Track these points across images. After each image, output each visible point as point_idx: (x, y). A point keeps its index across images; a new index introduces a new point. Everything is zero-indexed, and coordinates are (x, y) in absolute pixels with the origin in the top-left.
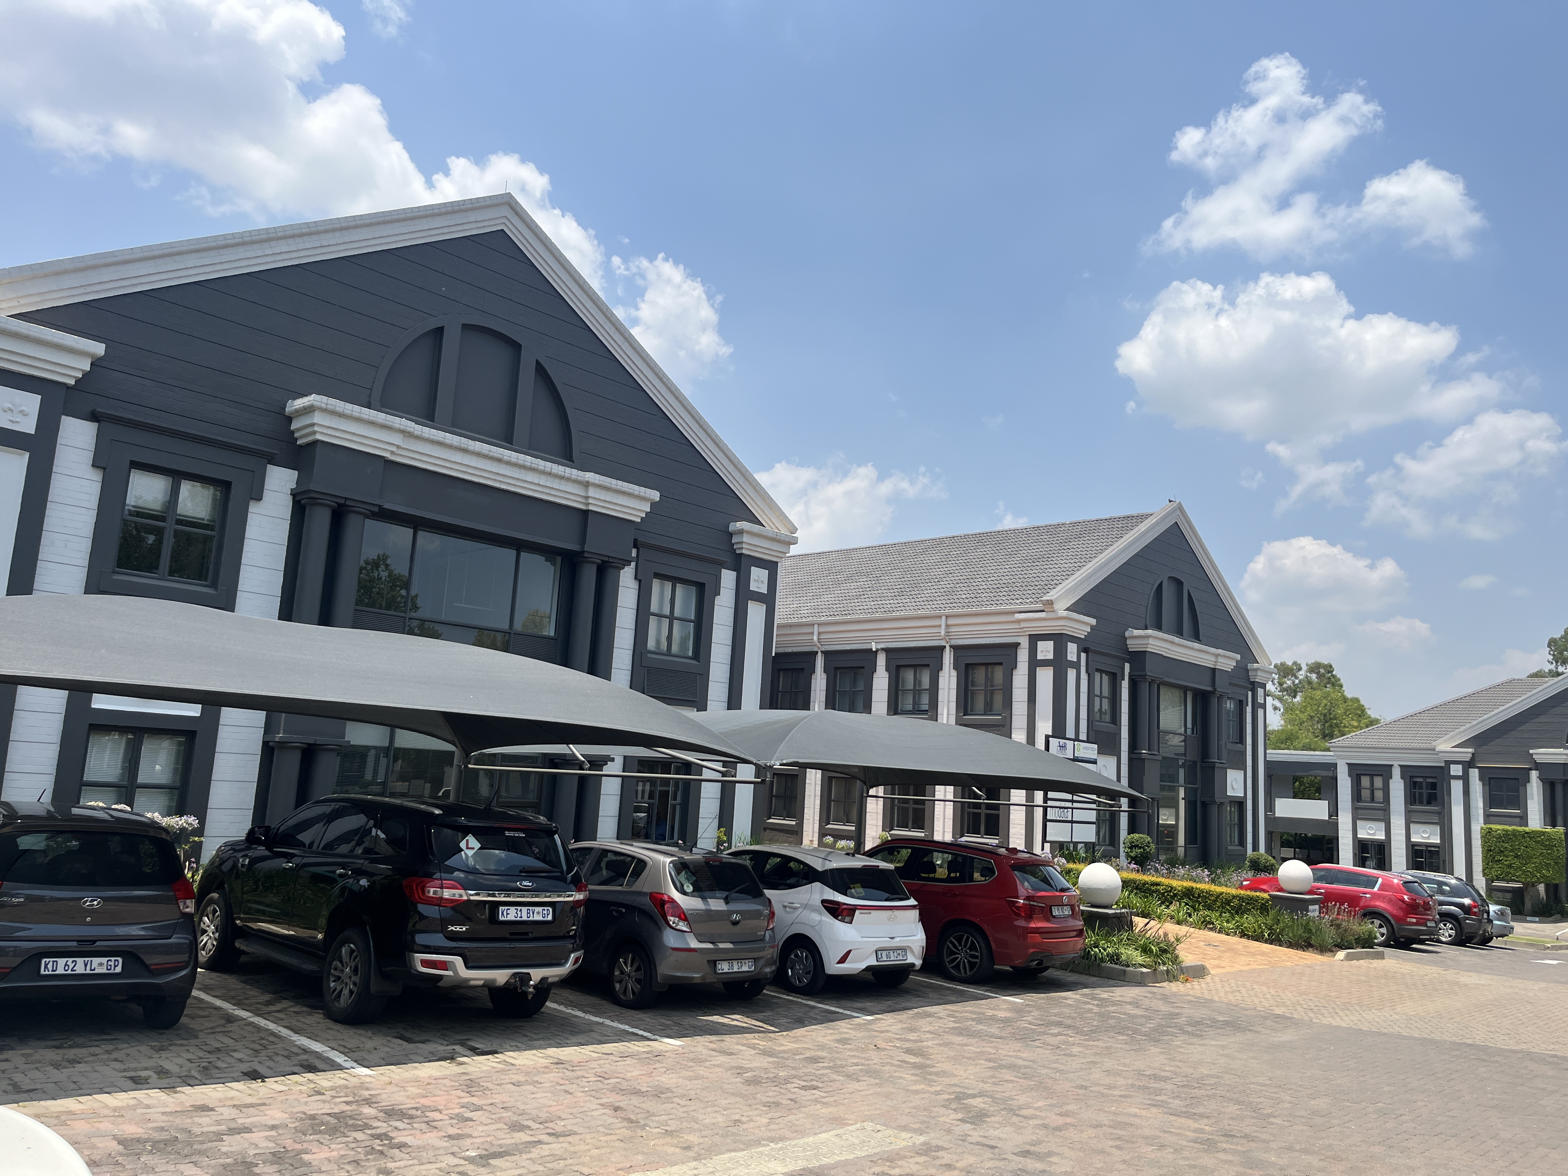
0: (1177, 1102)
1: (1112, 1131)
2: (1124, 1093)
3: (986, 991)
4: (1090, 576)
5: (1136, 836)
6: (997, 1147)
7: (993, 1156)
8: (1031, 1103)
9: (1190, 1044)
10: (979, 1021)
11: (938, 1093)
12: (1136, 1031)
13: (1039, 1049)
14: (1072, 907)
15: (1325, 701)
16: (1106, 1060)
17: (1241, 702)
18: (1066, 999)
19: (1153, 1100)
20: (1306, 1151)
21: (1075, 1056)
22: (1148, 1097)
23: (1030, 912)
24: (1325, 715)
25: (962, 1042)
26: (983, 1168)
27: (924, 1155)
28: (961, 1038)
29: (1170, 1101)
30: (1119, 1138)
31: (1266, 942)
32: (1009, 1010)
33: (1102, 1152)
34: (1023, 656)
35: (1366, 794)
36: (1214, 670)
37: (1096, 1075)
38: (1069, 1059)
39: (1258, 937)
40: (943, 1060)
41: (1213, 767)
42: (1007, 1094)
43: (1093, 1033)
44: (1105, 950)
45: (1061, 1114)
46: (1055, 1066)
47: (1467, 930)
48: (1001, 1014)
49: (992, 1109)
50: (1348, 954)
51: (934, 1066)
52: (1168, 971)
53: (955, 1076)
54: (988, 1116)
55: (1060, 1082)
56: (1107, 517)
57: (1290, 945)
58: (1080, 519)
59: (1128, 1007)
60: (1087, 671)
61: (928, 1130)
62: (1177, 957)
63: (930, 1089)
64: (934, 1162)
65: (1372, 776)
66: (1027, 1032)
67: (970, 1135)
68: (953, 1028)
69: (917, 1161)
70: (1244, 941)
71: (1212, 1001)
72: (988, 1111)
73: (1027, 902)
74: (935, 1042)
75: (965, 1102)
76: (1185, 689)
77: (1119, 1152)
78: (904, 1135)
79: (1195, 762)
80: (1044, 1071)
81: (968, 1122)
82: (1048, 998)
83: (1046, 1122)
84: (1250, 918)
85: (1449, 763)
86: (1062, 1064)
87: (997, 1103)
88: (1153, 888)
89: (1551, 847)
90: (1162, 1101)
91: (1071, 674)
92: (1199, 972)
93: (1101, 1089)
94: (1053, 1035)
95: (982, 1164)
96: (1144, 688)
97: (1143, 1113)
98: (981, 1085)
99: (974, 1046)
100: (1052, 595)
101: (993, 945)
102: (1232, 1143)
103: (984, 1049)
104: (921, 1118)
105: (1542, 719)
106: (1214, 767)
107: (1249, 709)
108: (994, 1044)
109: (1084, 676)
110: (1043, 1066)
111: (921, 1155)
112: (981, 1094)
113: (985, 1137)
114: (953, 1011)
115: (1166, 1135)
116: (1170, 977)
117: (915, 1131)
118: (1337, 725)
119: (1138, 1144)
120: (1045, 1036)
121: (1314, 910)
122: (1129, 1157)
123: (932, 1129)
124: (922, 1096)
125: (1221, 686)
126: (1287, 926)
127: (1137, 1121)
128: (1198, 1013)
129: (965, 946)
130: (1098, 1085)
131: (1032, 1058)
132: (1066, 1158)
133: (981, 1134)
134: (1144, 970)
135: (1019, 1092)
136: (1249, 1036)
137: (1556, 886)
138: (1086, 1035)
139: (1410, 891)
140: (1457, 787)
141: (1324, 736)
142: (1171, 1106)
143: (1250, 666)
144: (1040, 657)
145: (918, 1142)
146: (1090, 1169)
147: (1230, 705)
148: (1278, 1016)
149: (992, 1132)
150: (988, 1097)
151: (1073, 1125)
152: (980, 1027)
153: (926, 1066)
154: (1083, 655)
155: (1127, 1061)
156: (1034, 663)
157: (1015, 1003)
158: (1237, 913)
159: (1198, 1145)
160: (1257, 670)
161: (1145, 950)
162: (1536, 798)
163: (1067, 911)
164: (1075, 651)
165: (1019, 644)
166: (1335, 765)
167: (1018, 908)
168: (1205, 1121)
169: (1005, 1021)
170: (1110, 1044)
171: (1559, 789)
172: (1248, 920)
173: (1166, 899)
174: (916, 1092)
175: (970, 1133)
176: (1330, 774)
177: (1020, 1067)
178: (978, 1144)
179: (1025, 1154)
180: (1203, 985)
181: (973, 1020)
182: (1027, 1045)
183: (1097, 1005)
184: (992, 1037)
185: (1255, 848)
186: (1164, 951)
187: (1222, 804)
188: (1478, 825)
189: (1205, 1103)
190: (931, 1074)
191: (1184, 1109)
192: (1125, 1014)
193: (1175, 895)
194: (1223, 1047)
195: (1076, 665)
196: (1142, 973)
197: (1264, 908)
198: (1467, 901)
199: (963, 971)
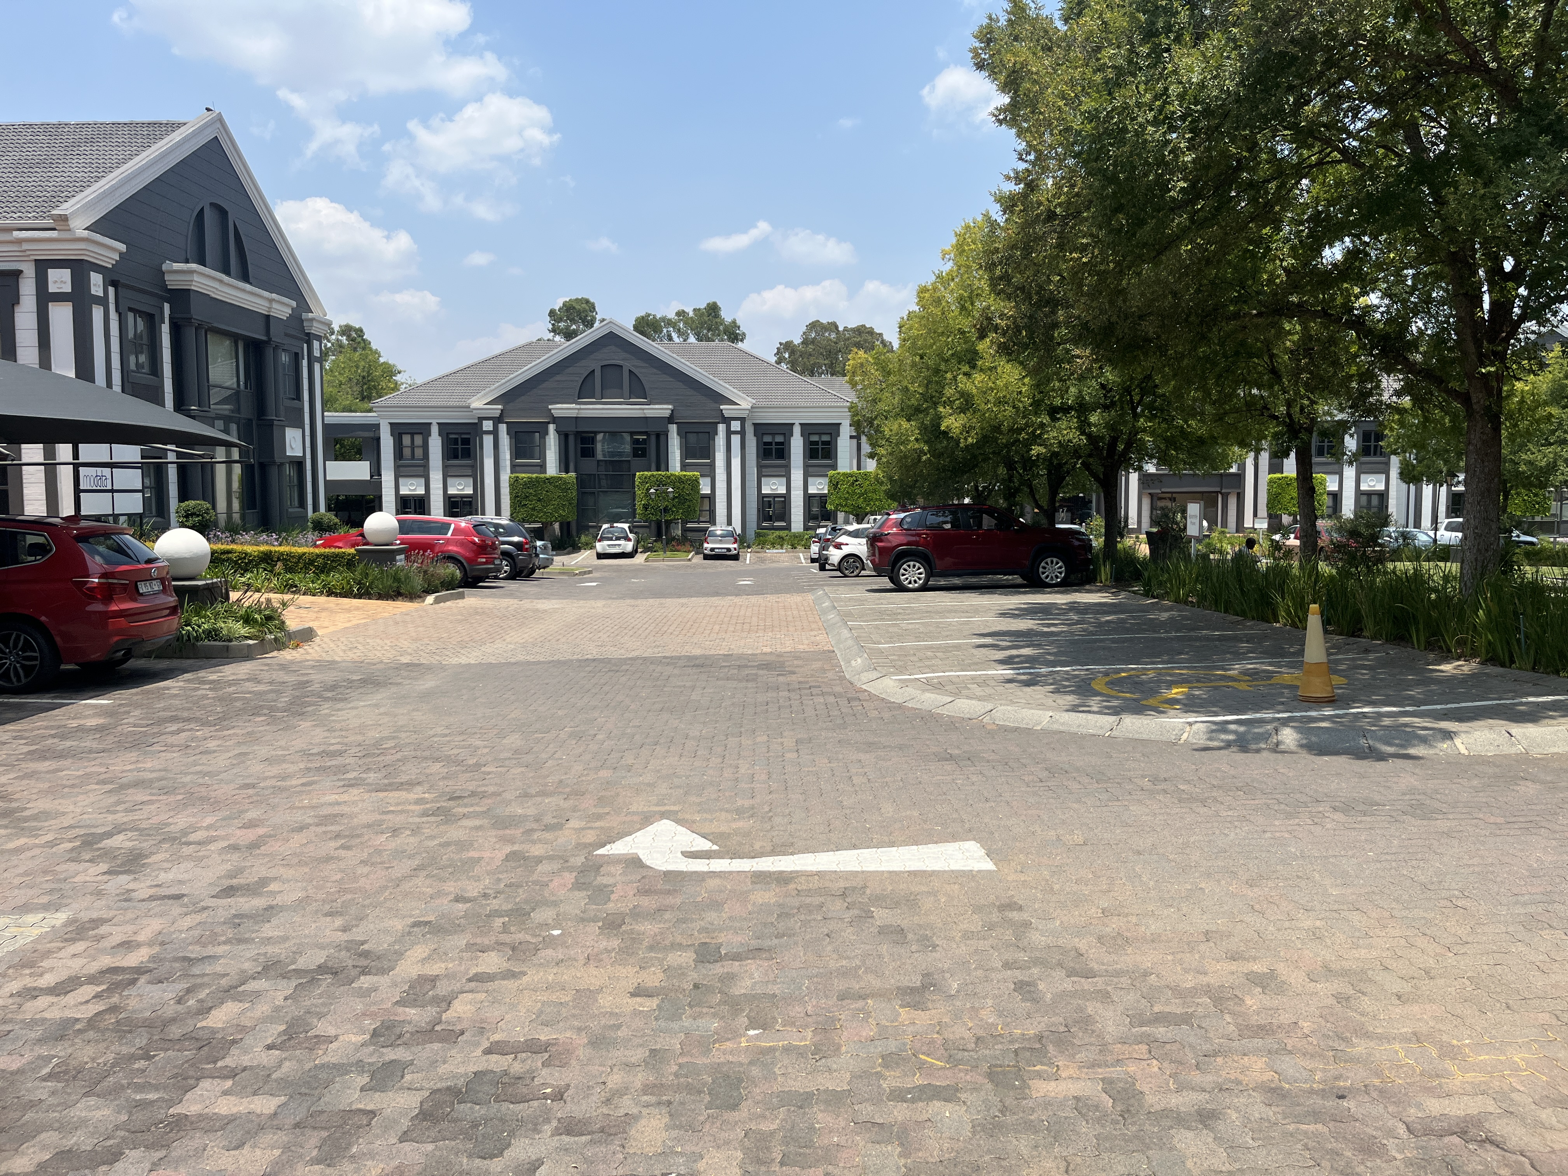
0: (372, 775)
1: (324, 829)
2: (304, 780)
3: (55, 698)
4: (114, 189)
5: (192, 503)
6: (183, 895)
7: (185, 910)
8: (196, 823)
9: (339, 710)
10: (63, 737)
11: (52, 844)
12: (272, 709)
13: (164, 754)
14: (162, 580)
15: (362, 363)
16: (256, 748)
17: (296, 354)
18: (168, 689)
19: (344, 780)
20: (543, 794)
21: (215, 751)
22: (335, 778)
23: (107, 592)
24: (364, 377)
25: (51, 768)
26: (181, 932)
27: (79, 940)
28: (47, 763)
29: (364, 776)
30: (338, 836)
31: (355, 597)
32: (95, 715)
33: (328, 859)
34: (28, 288)
35: (407, 452)
36: (268, 317)
37: (256, 768)
38: (209, 757)
39: (347, 594)
40: (35, 797)
41: (270, 424)
42: (155, 820)
43: (222, 721)
44: (199, 626)
45: (244, 827)
46: (199, 768)
47: (519, 565)
48: (92, 722)
49: (145, 845)
50: (437, 597)
51: (26, 809)
52: (276, 639)
53: (64, 814)
54: (147, 857)
55: (216, 787)
56: (127, 120)
57: (380, 597)
58: (90, 120)
59: (247, 684)
60: (117, 310)
61: (65, 901)
62: (283, 623)
63: (37, 841)
64: (100, 945)
65: (412, 435)
66: (137, 737)
67: (133, 891)
68: (29, 753)
69: (72, 952)
70: (332, 599)
71: (333, 662)
72: (141, 849)
73: (102, 581)
74: (12, 776)
75: (99, 846)
76: (235, 338)
77: (349, 853)
78: (30, 918)
79: (250, 420)
80: (188, 779)
81: (121, 873)
82: (143, 693)
83: (231, 842)
84: (337, 576)
85: (481, 419)
86: (203, 764)
87: (149, 835)
88: (224, 557)
89: (566, 490)
90: (355, 778)
91: (97, 313)
92: (307, 635)
93: (273, 782)
94: (173, 733)
95: (176, 925)
96: (190, 334)
97: (345, 797)
98: (110, 817)
99: (71, 770)
100: (65, 208)
101: (58, 639)
102: (466, 806)
103: (88, 770)
104: (45, 886)
105: (558, 378)
106: (272, 425)
107: (305, 363)
108: (99, 760)
109: (113, 316)
110: (181, 773)
111: (73, 940)
112: (118, 829)
113: (157, 886)
114: (20, 731)
115: (390, 816)
116: (279, 645)
117: (45, 907)
118: (374, 386)
119: (366, 837)
120: (164, 737)
121: (401, 560)
122: (365, 855)
123: (70, 897)
124: (29, 854)
125: (277, 335)
126: (376, 578)
127: (345, 809)
128: (330, 677)
129: (15, 647)
130: (266, 778)
131: (161, 767)
132: (289, 881)
133: (149, 883)
134: (251, 642)
135: (172, 813)
136: (394, 689)
137: (569, 523)
138: (215, 725)
139: (479, 533)
140: (488, 440)
141: (363, 399)
142: (369, 781)
143: (304, 316)
144: (52, 288)
145: (58, 923)
146: (329, 885)
147: (284, 358)
148: (408, 665)
149: (163, 877)
150: (130, 830)
151: (270, 836)
152: (68, 743)
153: (13, 811)
154: (111, 290)
155: (282, 743)
156: (44, 298)
157: (102, 706)
158: (322, 572)
159: (432, 819)
160: (312, 320)
161: (247, 620)
162: (553, 448)
163: (157, 586)
164: (101, 282)
165: (21, 272)
166: (377, 426)
167: (91, 589)
168: (419, 789)
169: (100, 729)
170: (250, 729)
171: (571, 439)
172: (335, 578)
173: (240, 566)
174: (17, 851)
175: (131, 886)
176: (371, 434)
177: (151, 781)
178: (152, 898)
179: (229, 891)
180: (317, 648)
181: (53, 736)
182: (145, 753)
183: (210, 689)
184: (90, 752)
185: (316, 508)
186: (269, 618)
187: (282, 464)
188: (506, 476)
189: (403, 768)
190: (26, 819)
191: (386, 781)
192: (250, 693)
193: (250, 561)
194: (376, 706)
195: (103, 301)
196: (249, 645)
197: (350, 564)
198: (516, 539)
199: (14, 680)
